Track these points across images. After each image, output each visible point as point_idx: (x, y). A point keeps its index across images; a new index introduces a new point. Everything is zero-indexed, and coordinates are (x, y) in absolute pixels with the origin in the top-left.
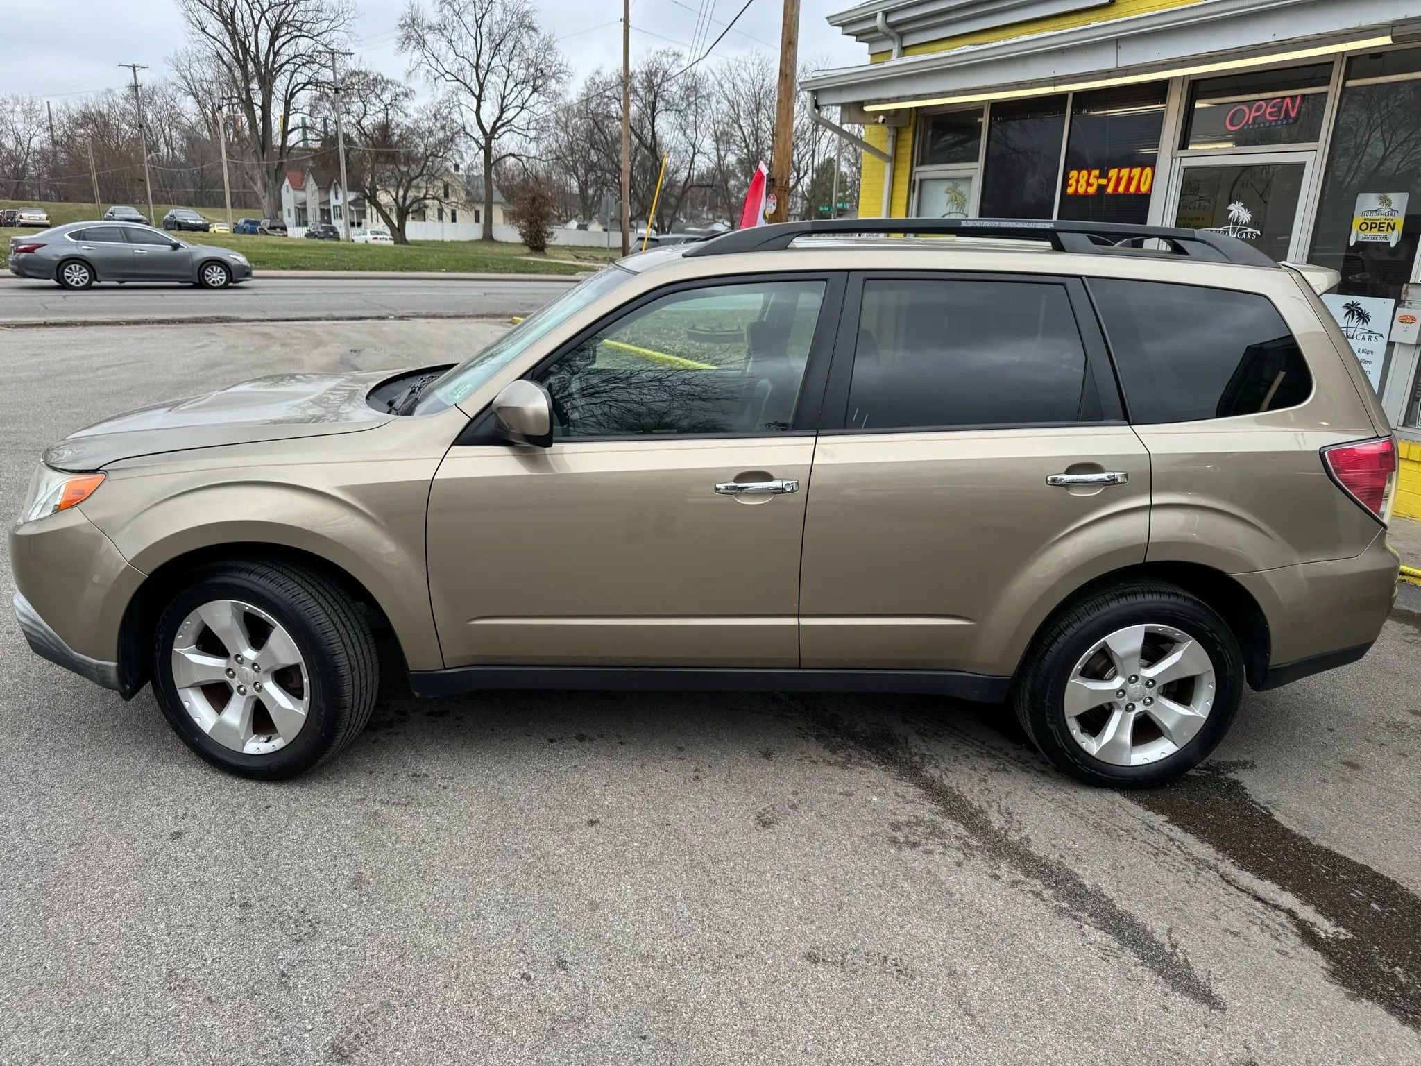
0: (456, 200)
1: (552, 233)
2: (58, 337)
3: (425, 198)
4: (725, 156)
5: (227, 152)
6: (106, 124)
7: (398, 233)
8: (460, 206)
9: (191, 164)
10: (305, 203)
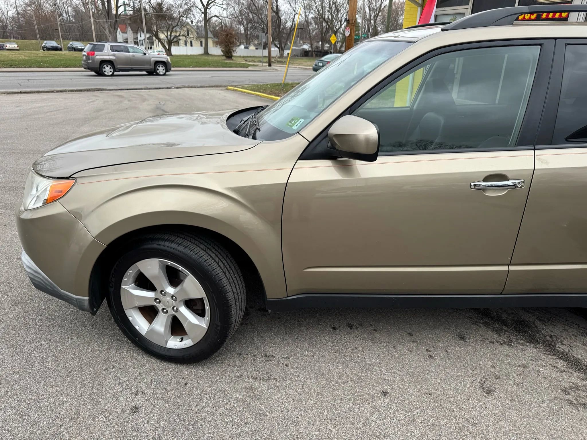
0: (193, 37)
1: (235, 50)
2: (27, 98)
3: (179, 36)
4: (308, 15)
5: (93, 17)
6: (40, 5)
7: (168, 52)
8: (194, 39)
9: (77, 22)
10: (127, 39)
